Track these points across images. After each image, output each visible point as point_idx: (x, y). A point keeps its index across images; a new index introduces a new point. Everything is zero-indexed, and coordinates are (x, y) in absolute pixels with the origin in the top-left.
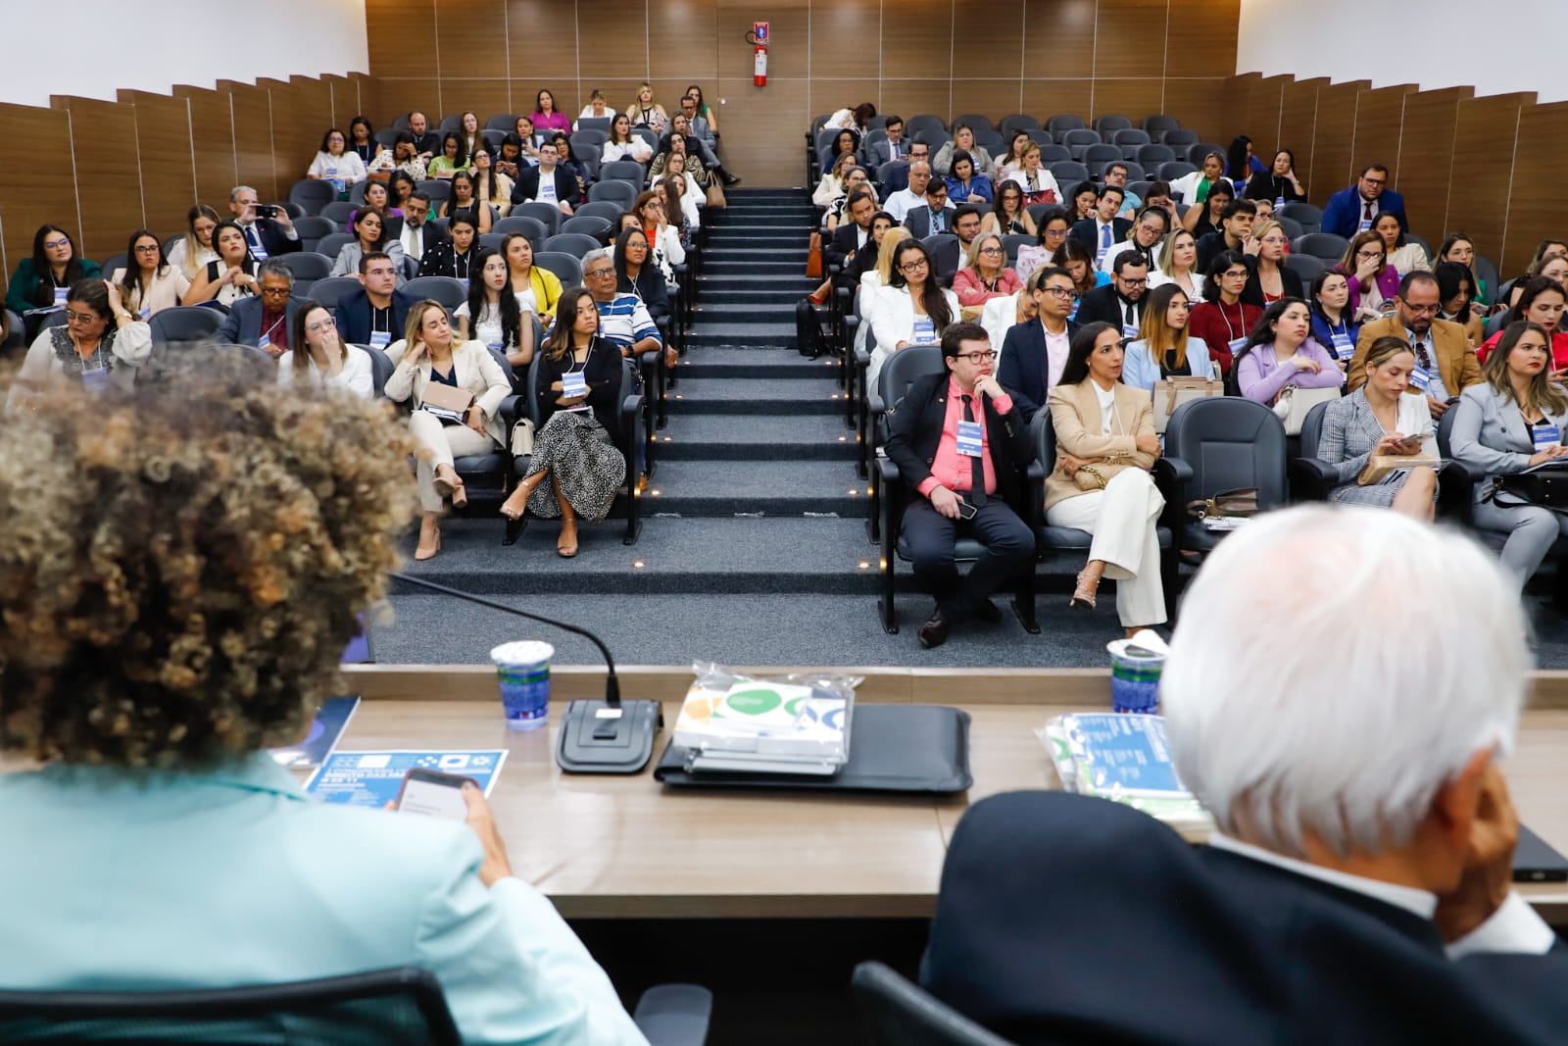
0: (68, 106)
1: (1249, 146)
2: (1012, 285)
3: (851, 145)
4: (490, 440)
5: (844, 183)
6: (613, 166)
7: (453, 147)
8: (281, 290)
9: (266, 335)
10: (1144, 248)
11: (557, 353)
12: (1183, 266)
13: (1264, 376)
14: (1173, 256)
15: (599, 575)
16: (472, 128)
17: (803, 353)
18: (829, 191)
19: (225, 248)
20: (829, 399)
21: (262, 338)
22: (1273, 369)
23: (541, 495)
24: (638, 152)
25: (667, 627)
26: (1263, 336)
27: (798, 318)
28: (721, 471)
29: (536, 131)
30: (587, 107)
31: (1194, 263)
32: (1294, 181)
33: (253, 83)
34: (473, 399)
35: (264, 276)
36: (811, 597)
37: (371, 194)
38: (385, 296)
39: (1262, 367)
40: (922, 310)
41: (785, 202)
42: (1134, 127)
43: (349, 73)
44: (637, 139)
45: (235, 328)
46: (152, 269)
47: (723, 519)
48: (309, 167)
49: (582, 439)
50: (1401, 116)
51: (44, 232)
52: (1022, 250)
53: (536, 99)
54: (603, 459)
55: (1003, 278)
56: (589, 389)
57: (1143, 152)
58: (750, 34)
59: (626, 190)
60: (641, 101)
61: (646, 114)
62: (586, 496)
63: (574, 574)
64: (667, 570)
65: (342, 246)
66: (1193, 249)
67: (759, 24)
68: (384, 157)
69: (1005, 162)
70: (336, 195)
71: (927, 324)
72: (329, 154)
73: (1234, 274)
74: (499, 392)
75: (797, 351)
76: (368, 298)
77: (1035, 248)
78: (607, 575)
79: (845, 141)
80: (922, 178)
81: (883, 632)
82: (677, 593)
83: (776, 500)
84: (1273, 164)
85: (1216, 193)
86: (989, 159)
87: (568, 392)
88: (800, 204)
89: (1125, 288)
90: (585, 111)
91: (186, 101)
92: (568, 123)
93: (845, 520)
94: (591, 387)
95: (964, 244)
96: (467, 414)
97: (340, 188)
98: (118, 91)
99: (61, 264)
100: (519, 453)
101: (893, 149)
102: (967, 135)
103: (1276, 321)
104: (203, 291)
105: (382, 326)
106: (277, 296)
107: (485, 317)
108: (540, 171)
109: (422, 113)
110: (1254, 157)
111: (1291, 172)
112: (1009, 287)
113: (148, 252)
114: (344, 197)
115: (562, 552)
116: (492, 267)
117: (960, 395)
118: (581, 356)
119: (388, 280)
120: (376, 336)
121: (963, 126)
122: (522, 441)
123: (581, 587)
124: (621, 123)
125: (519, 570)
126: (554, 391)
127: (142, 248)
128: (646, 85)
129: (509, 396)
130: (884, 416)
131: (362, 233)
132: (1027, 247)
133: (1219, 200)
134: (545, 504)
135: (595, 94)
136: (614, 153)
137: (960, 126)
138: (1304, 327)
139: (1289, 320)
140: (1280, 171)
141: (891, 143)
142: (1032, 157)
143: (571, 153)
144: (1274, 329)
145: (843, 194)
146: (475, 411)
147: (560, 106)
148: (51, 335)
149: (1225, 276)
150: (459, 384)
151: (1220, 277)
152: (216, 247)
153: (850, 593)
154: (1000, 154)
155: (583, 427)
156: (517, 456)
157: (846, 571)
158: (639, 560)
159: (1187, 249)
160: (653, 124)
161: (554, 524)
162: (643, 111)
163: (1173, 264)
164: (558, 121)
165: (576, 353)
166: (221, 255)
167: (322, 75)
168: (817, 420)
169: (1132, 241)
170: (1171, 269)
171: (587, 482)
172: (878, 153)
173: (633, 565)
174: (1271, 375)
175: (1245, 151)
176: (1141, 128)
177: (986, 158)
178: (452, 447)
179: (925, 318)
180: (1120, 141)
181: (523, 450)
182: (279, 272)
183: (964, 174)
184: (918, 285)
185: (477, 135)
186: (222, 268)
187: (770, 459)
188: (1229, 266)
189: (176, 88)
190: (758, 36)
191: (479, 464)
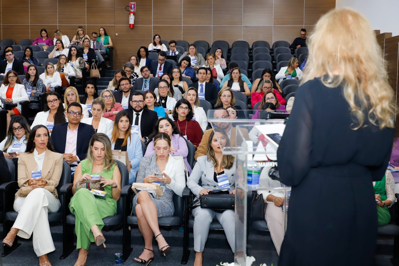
53: (40, 33)
58: (128, 8)
67: (132, 3)
102: (193, 49)
190: (131, 8)
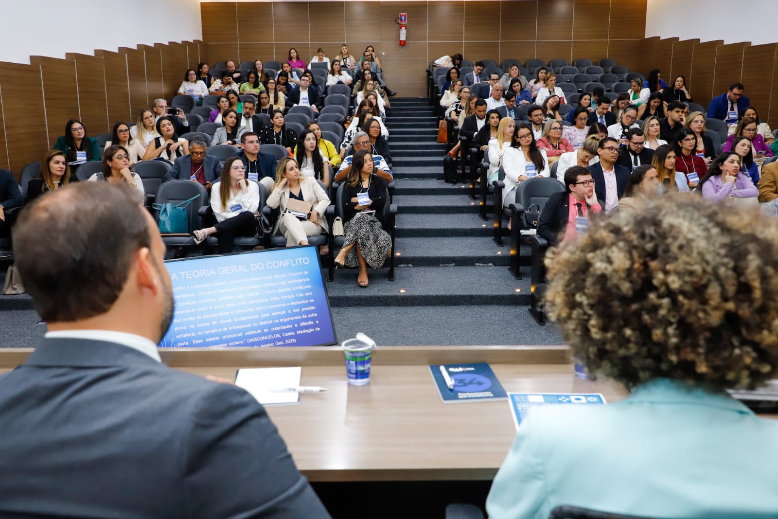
0: (75, 58)
1: (659, 75)
2: (566, 146)
3: (456, 75)
4: (320, 228)
5: (459, 95)
6: (334, 87)
7: (253, 78)
8: (201, 153)
9: (194, 175)
10: (626, 126)
11: (353, 183)
12: (654, 135)
13: (717, 191)
14: (648, 130)
15: (383, 297)
16: (260, 68)
17: (447, 181)
18: (448, 99)
19: (164, 130)
20: (470, 205)
21: (192, 177)
22: (721, 188)
23: (350, 256)
24: (345, 80)
25: (426, 323)
26: (716, 171)
27: (445, 164)
28: (425, 243)
29: (293, 69)
30: (315, 57)
31: (659, 135)
32: (686, 91)
33: (152, 45)
34: (312, 208)
35: (193, 146)
36: (493, 307)
37: (220, 103)
38: (254, 154)
39: (715, 186)
40: (529, 160)
41: (417, 105)
42: (593, 65)
43: (194, 40)
44: (344, 73)
45: (177, 172)
46: (125, 142)
47: (435, 268)
48: (179, 89)
49: (371, 226)
50: (742, 58)
51: (71, 123)
52: (565, 128)
53: (288, 53)
54: (381, 237)
55: (562, 143)
56: (371, 201)
57: (602, 77)
58: (397, 20)
59: (343, 99)
60: (342, 53)
61: (345, 60)
62: (373, 256)
63: (370, 296)
64: (418, 294)
65: (216, 129)
66: (659, 127)
67: (402, 14)
68: (217, 84)
69: (535, 83)
70: (195, 103)
71: (533, 166)
72: (189, 82)
73: (688, 139)
74: (324, 203)
75: (444, 181)
76: (245, 155)
77: (571, 127)
78: (387, 297)
79: (453, 73)
80: (499, 92)
81: (538, 325)
82: (423, 305)
83: (461, 257)
84: (675, 82)
85: (654, 99)
86: (527, 81)
87: (361, 203)
88: (425, 105)
89: (633, 147)
90: (313, 59)
91: (125, 56)
92: (305, 65)
93: (497, 267)
94: (373, 201)
95: (535, 125)
96: (309, 215)
97: (197, 99)
98: (95, 50)
99: (80, 139)
100: (337, 235)
101: (475, 78)
102: (516, 69)
103: (722, 164)
104: (153, 154)
105: (254, 170)
106: (199, 156)
107: (305, 165)
108: (300, 90)
109: (232, 61)
110: (662, 80)
111: (684, 87)
112: (565, 147)
113: (125, 133)
114: (199, 104)
115: (361, 284)
116: (309, 139)
117: (576, 203)
118: (366, 184)
119: (256, 146)
120: (251, 175)
121: (514, 65)
122: (338, 228)
123: (374, 303)
124: (336, 65)
125: (341, 294)
126: (353, 203)
127: (121, 131)
128: (345, 45)
129: (330, 205)
130: (524, 214)
131: (227, 122)
132: (567, 127)
133: (655, 102)
134: (352, 260)
135: (319, 50)
136: (333, 80)
137: (512, 65)
138: (737, 167)
139: (729, 164)
140: (678, 87)
141: (475, 74)
142: (551, 81)
143: (313, 80)
144: (721, 168)
145: (458, 100)
146: (314, 213)
147: (300, 57)
148: (97, 177)
149: (684, 141)
150: (304, 200)
151: (681, 142)
152: (159, 130)
153: (512, 305)
154: (532, 79)
155: (372, 221)
156: (336, 236)
157: (510, 294)
158: (401, 288)
159: (656, 127)
160: (349, 65)
161: (354, 271)
162: (343, 59)
163: (648, 134)
164: (300, 64)
165: (363, 183)
166: (162, 134)
167: (183, 42)
168: (465, 216)
169: (620, 123)
170: (647, 137)
171: (374, 249)
172: (467, 79)
173: (399, 292)
174: (721, 191)
175: (657, 77)
176: (597, 65)
177: (525, 81)
178: (305, 231)
179: (531, 163)
180: (588, 72)
181: (339, 232)
182: (200, 144)
183: (517, 90)
184: (526, 146)
185: (262, 71)
186: (163, 142)
187: (448, 236)
188: (685, 136)
189: (120, 49)
190: (401, 20)
191: (318, 240)
